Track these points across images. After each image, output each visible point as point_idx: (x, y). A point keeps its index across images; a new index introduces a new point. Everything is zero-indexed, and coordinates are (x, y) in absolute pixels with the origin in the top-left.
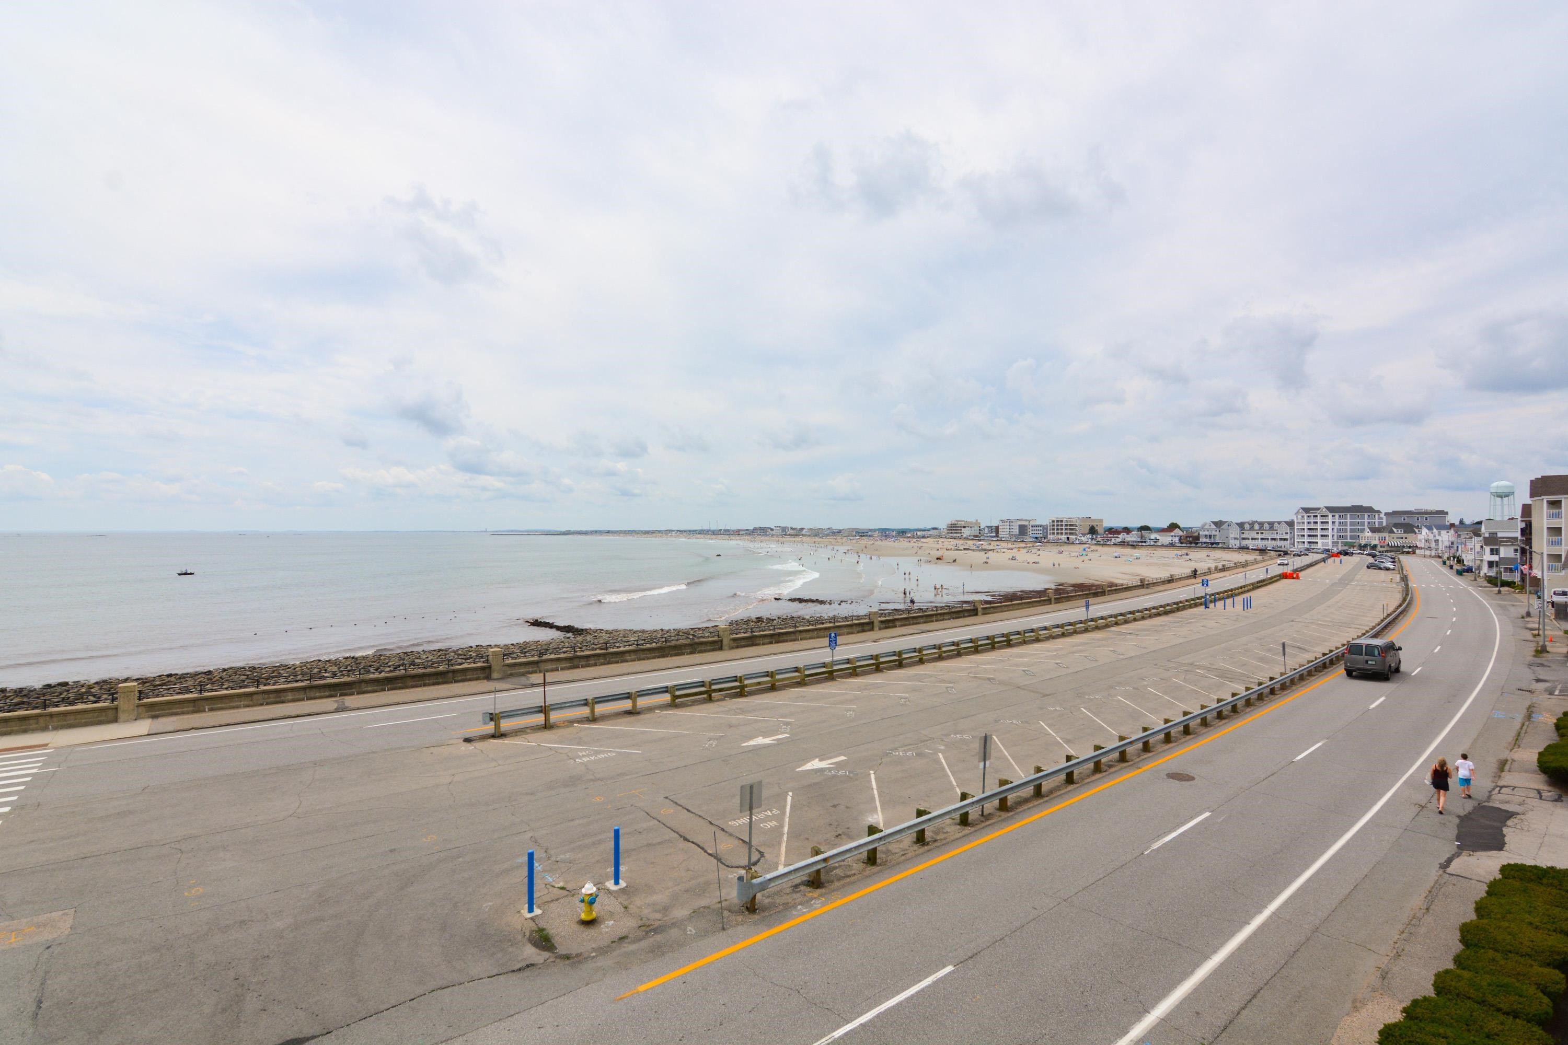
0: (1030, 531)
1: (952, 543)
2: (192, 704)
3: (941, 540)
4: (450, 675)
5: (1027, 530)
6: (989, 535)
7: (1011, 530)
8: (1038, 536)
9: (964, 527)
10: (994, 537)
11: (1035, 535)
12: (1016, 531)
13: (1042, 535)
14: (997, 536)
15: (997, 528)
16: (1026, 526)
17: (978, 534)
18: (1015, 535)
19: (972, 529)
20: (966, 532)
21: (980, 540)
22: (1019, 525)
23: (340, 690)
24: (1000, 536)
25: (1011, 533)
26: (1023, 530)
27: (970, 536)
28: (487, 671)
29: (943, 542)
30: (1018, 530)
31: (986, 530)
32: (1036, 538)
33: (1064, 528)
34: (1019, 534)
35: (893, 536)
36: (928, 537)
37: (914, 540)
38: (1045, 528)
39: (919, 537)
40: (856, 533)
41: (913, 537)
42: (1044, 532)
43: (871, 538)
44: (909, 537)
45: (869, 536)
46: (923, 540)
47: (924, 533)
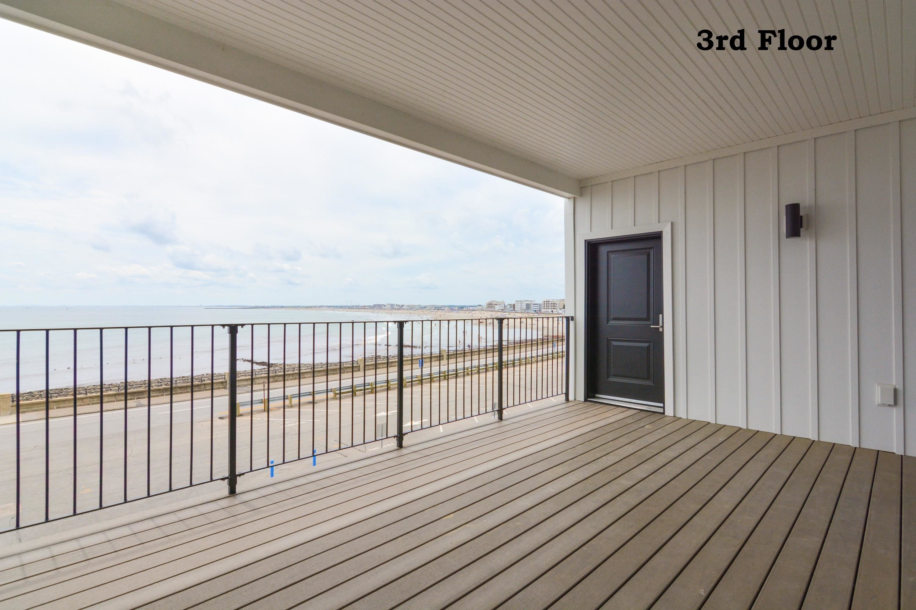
0: (532, 307)
1: (489, 314)
3: (483, 312)
4: (203, 386)
5: (530, 306)
6: (509, 309)
7: (522, 307)
9: (496, 305)
10: (512, 310)
11: (535, 309)
12: (524, 307)
13: (538, 310)
14: (514, 310)
15: (514, 305)
16: (530, 304)
17: (504, 309)
18: (524, 309)
19: (501, 306)
20: (497, 308)
21: (505, 312)
22: (526, 304)
23: (137, 395)
24: (516, 310)
25: (522, 308)
26: (528, 306)
27: (499, 310)
28: (224, 384)
29: (484, 313)
30: (525, 307)
31: (508, 306)
32: (535, 311)
33: (550, 305)
34: (526, 309)
35: (456, 310)
36: (476, 310)
37: (468, 312)
38: (540, 305)
39: (471, 310)
40: (435, 308)
41: (468, 310)
42: (539, 307)
43: (444, 311)
44: (465, 310)
45: (443, 310)
46: (473, 312)
47: (473, 308)
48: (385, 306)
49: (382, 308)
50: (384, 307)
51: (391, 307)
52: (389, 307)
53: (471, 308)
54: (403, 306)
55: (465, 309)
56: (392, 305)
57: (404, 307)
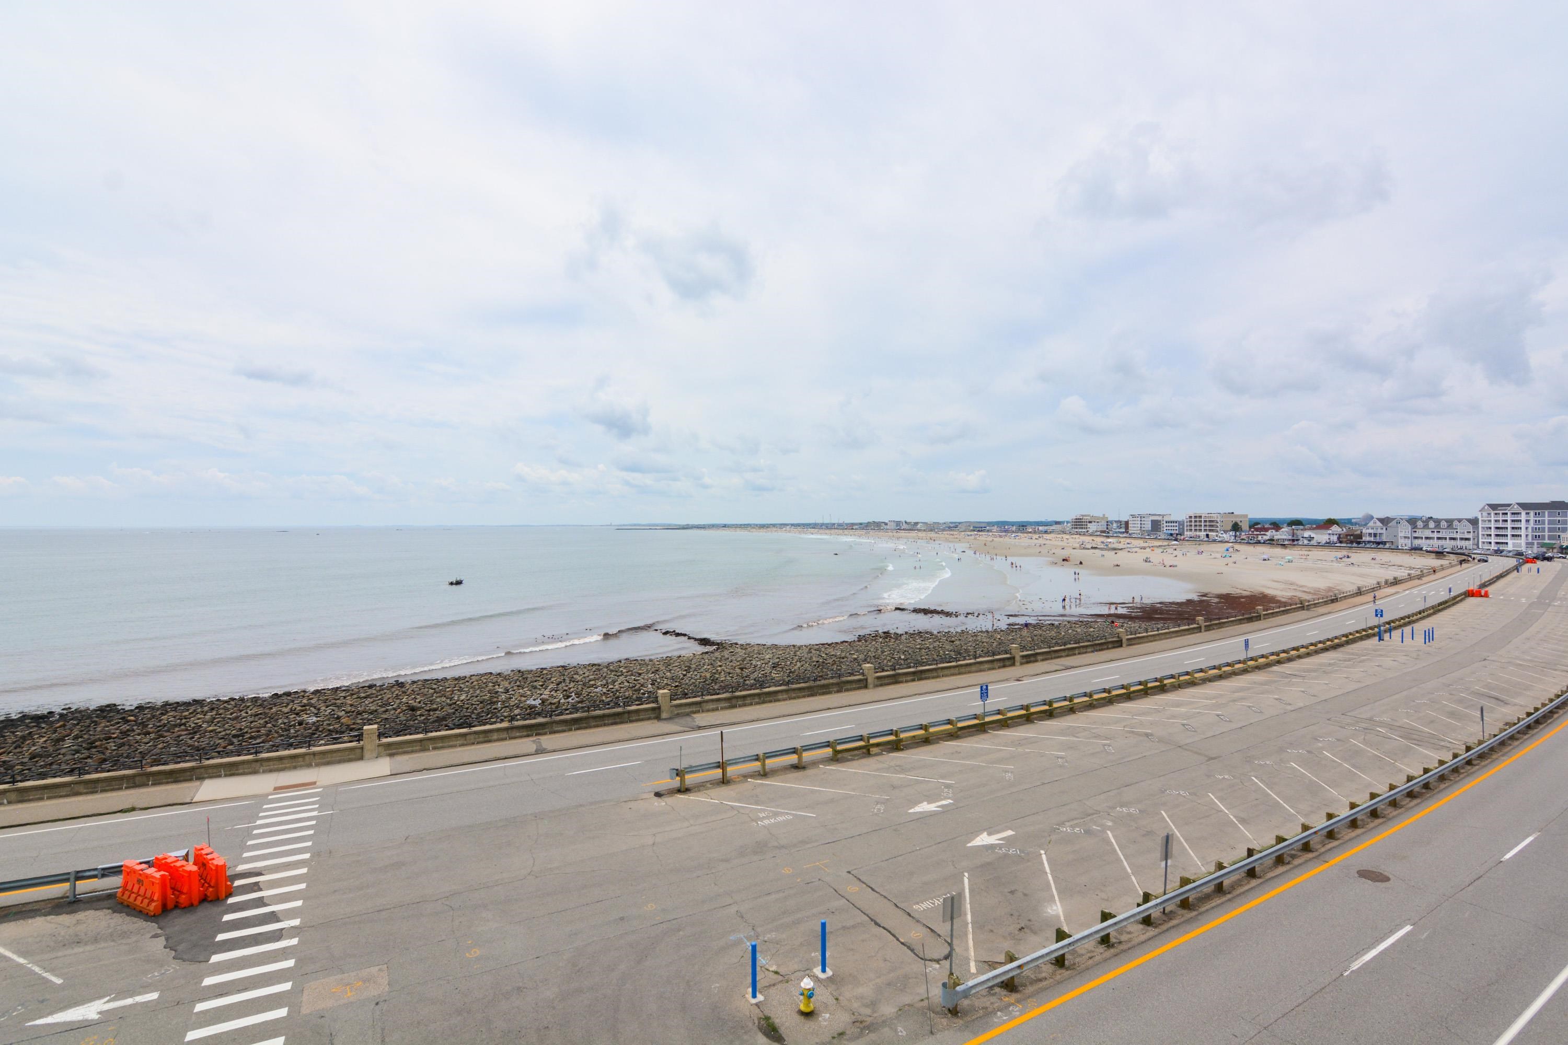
0: (1165, 528)
1: (1078, 540)
2: (419, 744)
3: (1066, 536)
5: (1160, 525)
6: (1117, 530)
7: (1143, 526)
8: (1173, 532)
9: (1090, 522)
10: (1123, 533)
11: (1170, 532)
12: (1148, 526)
13: (1177, 532)
14: (1127, 532)
15: (1127, 523)
16: (1160, 521)
17: (1105, 529)
18: (1147, 531)
19: (1099, 524)
20: (1092, 527)
21: (1108, 537)
22: (1151, 520)
24: (1130, 532)
25: (1143, 529)
26: (1156, 526)
27: (1096, 531)
28: (657, 711)
29: (1068, 539)
30: (1150, 526)
31: (1114, 524)
32: (1171, 535)
33: (1203, 524)
34: (1152, 531)
35: (1013, 532)
36: (1051, 532)
37: (1037, 536)
38: (1181, 524)
39: (1041, 532)
40: (974, 527)
41: (1035, 532)
42: (1179, 528)
43: (991, 534)
44: (1030, 532)
45: (988, 531)
46: (1045, 536)
47: (1046, 528)
48: (886, 524)
49: (882, 528)
50: (885, 527)
51: (897, 526)
52: (893, 526)
53: (1041, 528)
54: (916, 524)
55: (1030, 530)
56: (898, 523)
57: (919, 526)
